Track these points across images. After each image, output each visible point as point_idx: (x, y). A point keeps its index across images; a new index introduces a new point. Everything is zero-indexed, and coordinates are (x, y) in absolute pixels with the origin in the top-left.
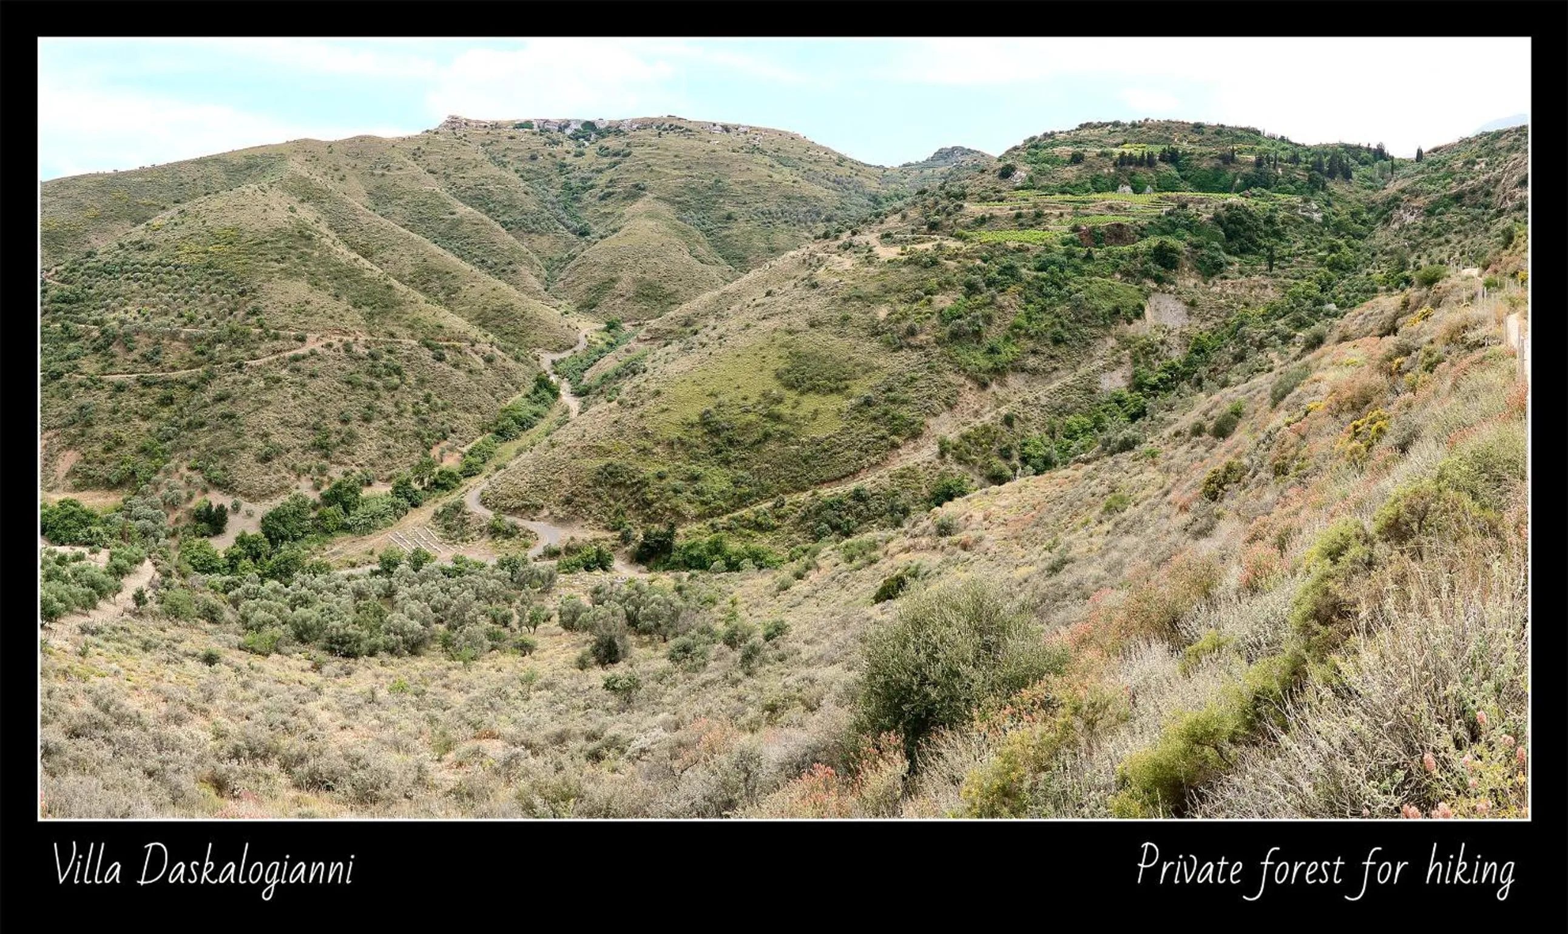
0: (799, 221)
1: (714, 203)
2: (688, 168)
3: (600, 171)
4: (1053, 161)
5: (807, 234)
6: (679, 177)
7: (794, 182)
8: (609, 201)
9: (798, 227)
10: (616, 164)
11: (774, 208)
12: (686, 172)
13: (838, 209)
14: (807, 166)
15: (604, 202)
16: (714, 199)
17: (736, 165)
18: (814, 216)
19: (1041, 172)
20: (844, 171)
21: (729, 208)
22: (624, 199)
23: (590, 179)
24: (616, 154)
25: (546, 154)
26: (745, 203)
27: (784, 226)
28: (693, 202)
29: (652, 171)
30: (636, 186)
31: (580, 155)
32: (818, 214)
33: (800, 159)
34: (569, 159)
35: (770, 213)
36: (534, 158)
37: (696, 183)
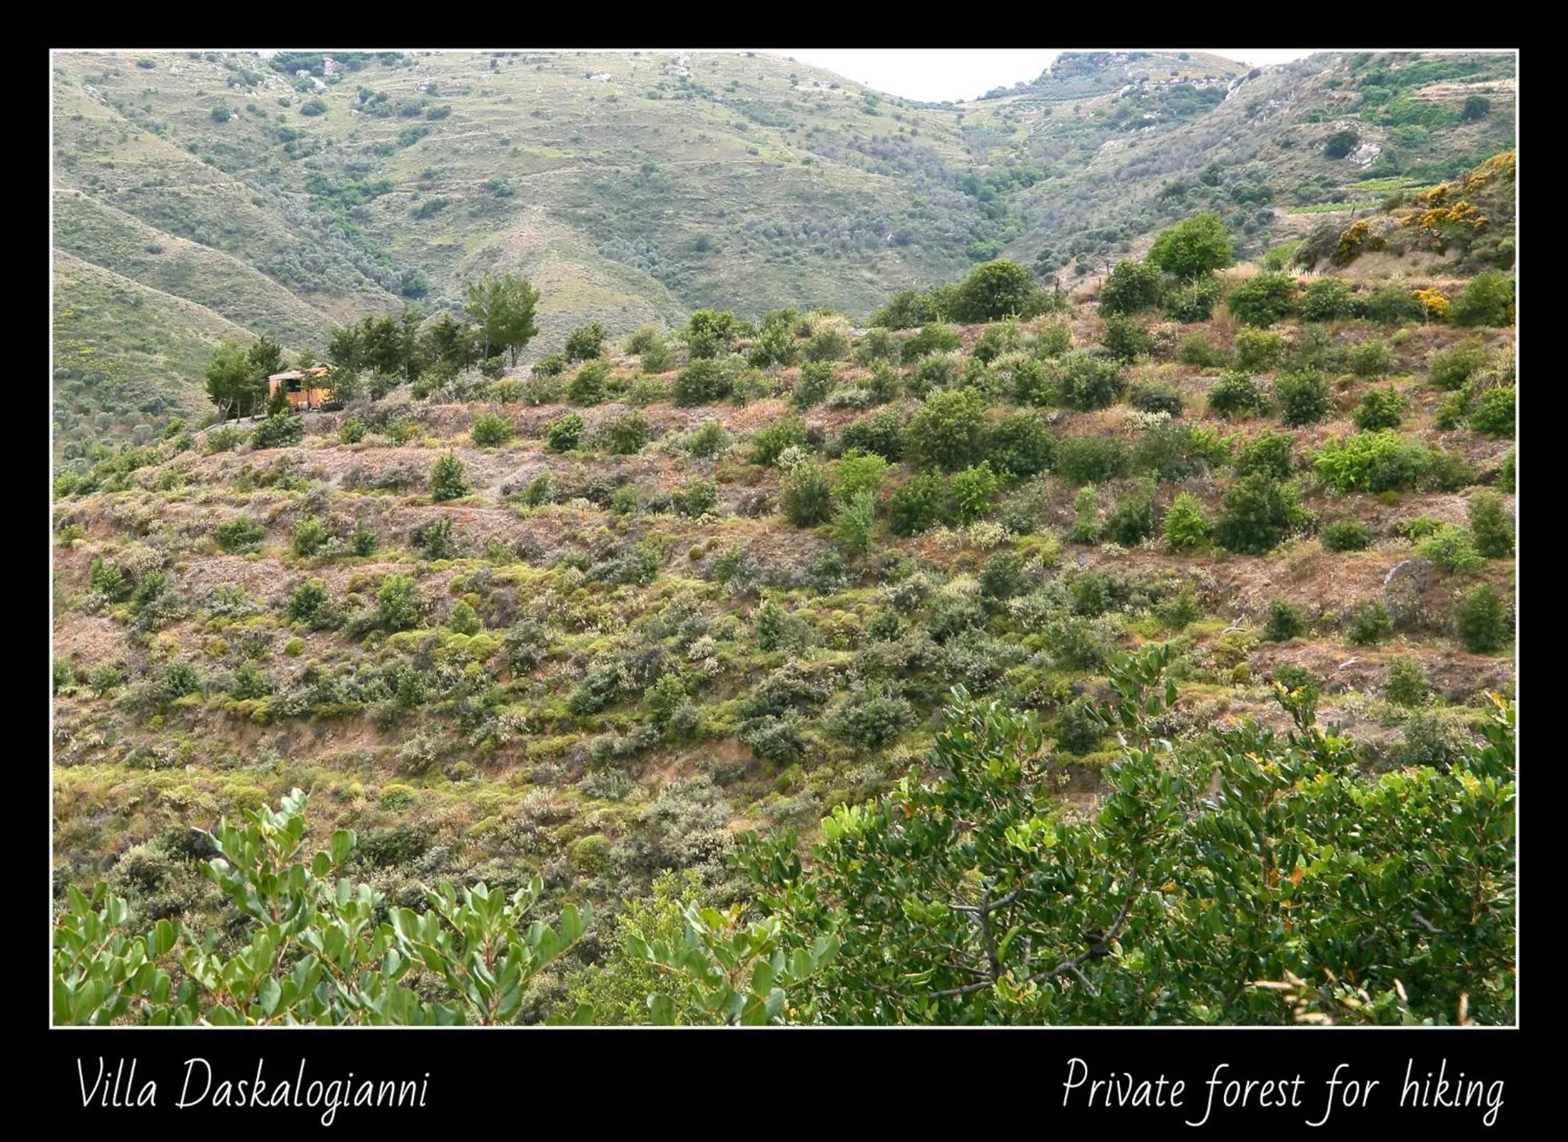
0: (843, 246)
1: (656, 216)
2: (576, 140)
3: (385, 151)
4: (1426, 115)
5: (868, 275)
6: (570, 163)
7: (807, 162)
8: (437, 221)
9: (843, 261)
10: (416, 135)
11: (784, 223)
12: (572, 153)
13: (912, 215)
14: (812, 122)
15: (428, 223)
16: (653, 209)
17: (671, 129)
18: (871, 235)
19: (1409, 142)
20: (883, 127)
21: (693, 227)
22: (473, 215)
23: (367, 169)
24: (411, 112)
25: (243, 107)
26: (721, 215)
27: (818, 260)
28: (613, 218)
29: (515, 153)
30: (492, 187)
31: (314, 110)
32: (879, 230)
33: (788, 105)
34: (295, 122)
35: (781, 234)
36: (220, 117)
37: (604, 173)
